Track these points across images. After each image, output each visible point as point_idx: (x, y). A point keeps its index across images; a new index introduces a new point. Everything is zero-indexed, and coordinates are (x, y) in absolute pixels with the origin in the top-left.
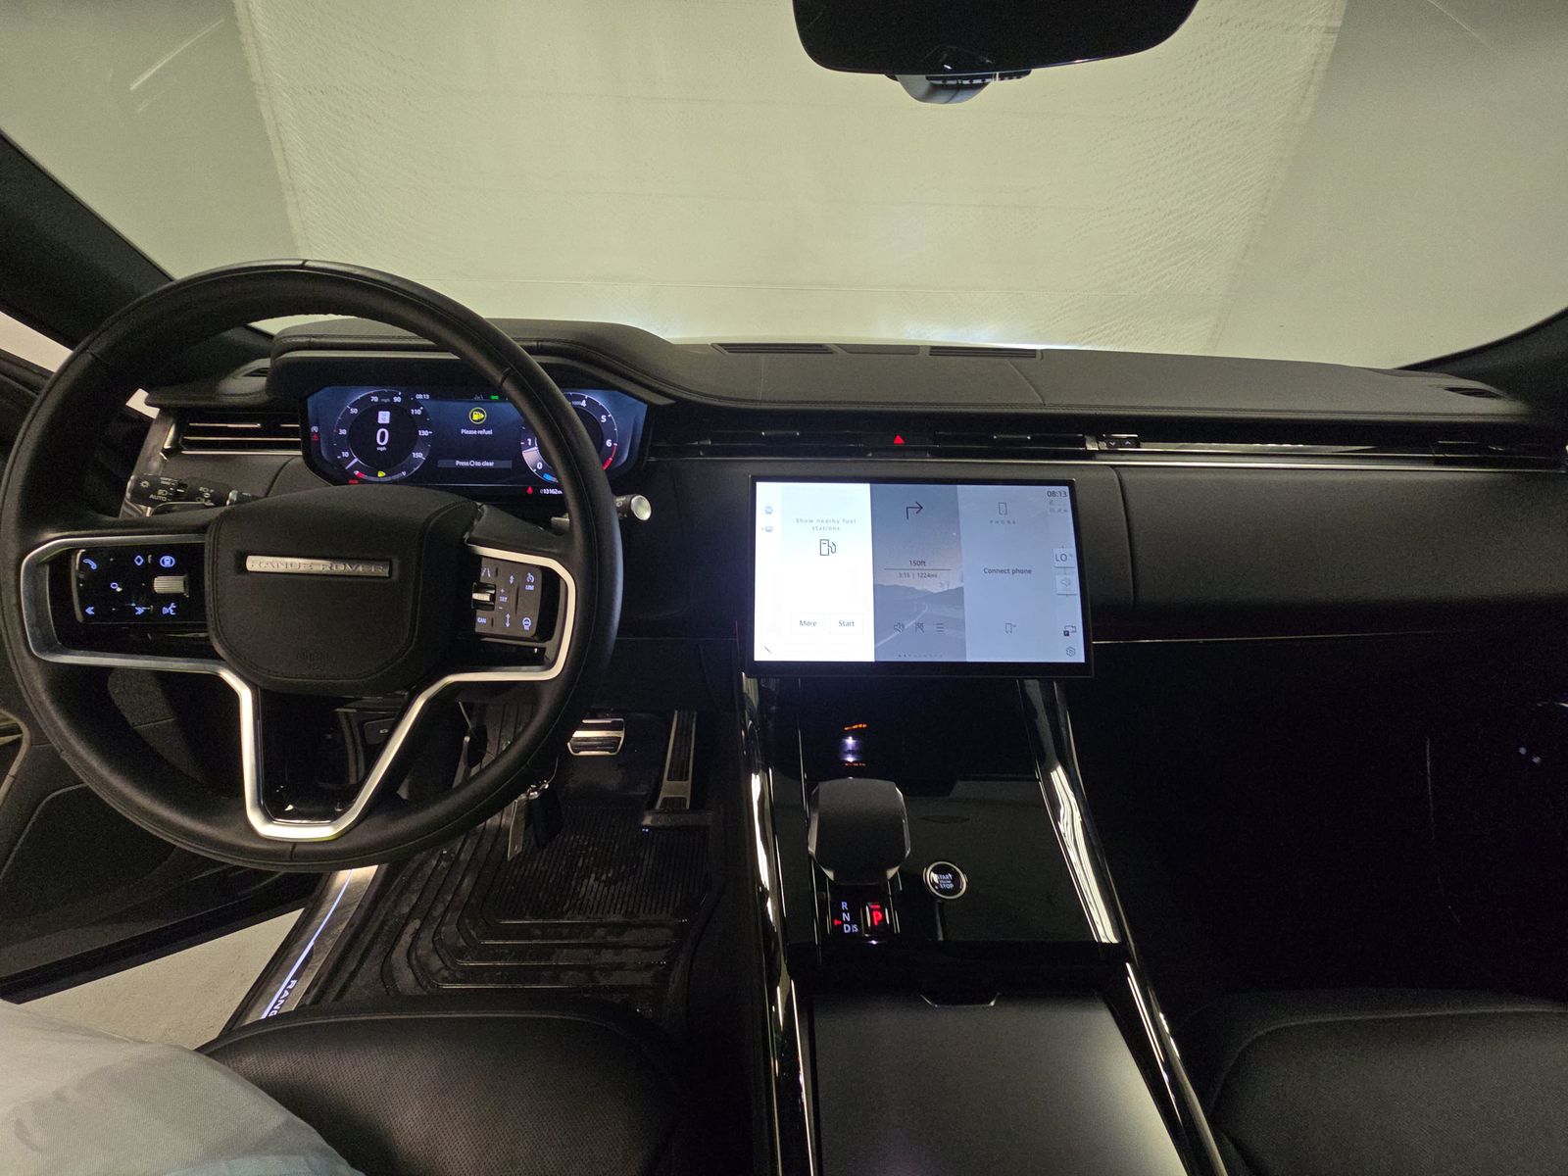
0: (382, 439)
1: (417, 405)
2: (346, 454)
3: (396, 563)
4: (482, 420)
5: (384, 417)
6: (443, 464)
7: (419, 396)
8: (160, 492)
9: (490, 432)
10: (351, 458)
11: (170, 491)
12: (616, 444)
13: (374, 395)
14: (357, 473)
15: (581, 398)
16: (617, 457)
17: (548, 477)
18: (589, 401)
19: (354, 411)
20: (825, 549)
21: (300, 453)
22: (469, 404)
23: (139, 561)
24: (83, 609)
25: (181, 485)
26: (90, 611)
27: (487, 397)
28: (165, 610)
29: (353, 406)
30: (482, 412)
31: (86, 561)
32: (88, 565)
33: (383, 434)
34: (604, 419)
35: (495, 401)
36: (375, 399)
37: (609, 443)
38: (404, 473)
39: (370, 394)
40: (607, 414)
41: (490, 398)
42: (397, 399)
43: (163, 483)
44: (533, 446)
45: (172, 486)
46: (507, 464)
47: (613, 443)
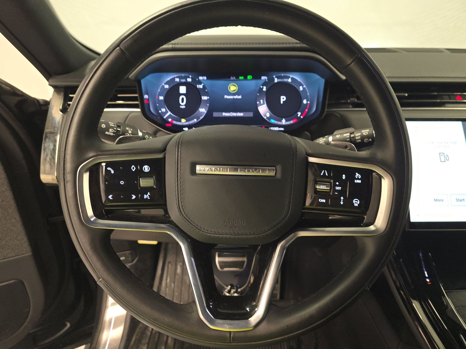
0: (183, 101)
1: (200, 83)
2: (163, 110)
3: (279, 167)
4: (235, 90)
5: (183, 89)
6: (216, 114)
7: (201, 78)
8: (111, 130)
9: (240, 97)
10: (167, 112)
11: (114, 130)
12: (309, 102)
13: (177, 77)
14: (170, 120)
15: (288, 77)
16: (310, 109)
17: (273, 121)
18: (292, 79)
19: (167, 86)
20: (443, 158)
21: (139, 110)
22: (228, 82)
23: (133, 168)
24: (107, 196)
25: (119, 126)
26: (110, 197)
27: (237, 77)
28: (145, 196)
29: (166, 84)
30: (235, 86)
31: (109, 169)
32: (110, 171)
33: (183, 99)
34: (301, 88)
35: (241, 80)
36: (177, 80)
37: (305, 102)
38: (195, 120)
39: (175, 77)
40: (303, 86)
41: (238, 78)
42: (189, 80)
43: (111, 125)
44: (264, 104)
45: (115, 127)
46: (250, 114)
47: (307, 101)
